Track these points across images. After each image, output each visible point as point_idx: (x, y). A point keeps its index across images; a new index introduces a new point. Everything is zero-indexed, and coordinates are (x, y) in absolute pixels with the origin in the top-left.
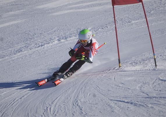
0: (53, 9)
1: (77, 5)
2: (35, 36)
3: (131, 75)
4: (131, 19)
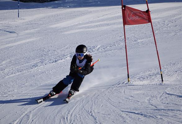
0: (65, 28)
1: (86, 25)
2: (49, 52)
3: (140, 89)
4: (137, 38)
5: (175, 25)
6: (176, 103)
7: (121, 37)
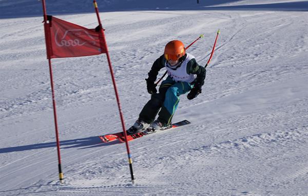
4: (77, 86)
7: (43, 83)
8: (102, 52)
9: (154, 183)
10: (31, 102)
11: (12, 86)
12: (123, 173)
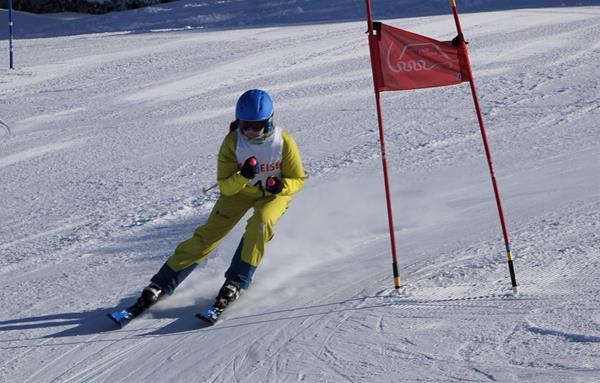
0: (176, 103)
2: (121, 190)
3: (435, 316)
4: (426, 135)
5: (559, 88)
6: (561, 362)
7: (371, 131)
8: (463, 80)
9: (549, 292)
10: (352, 162)
11: (323, 137)
12: (499, 275)
